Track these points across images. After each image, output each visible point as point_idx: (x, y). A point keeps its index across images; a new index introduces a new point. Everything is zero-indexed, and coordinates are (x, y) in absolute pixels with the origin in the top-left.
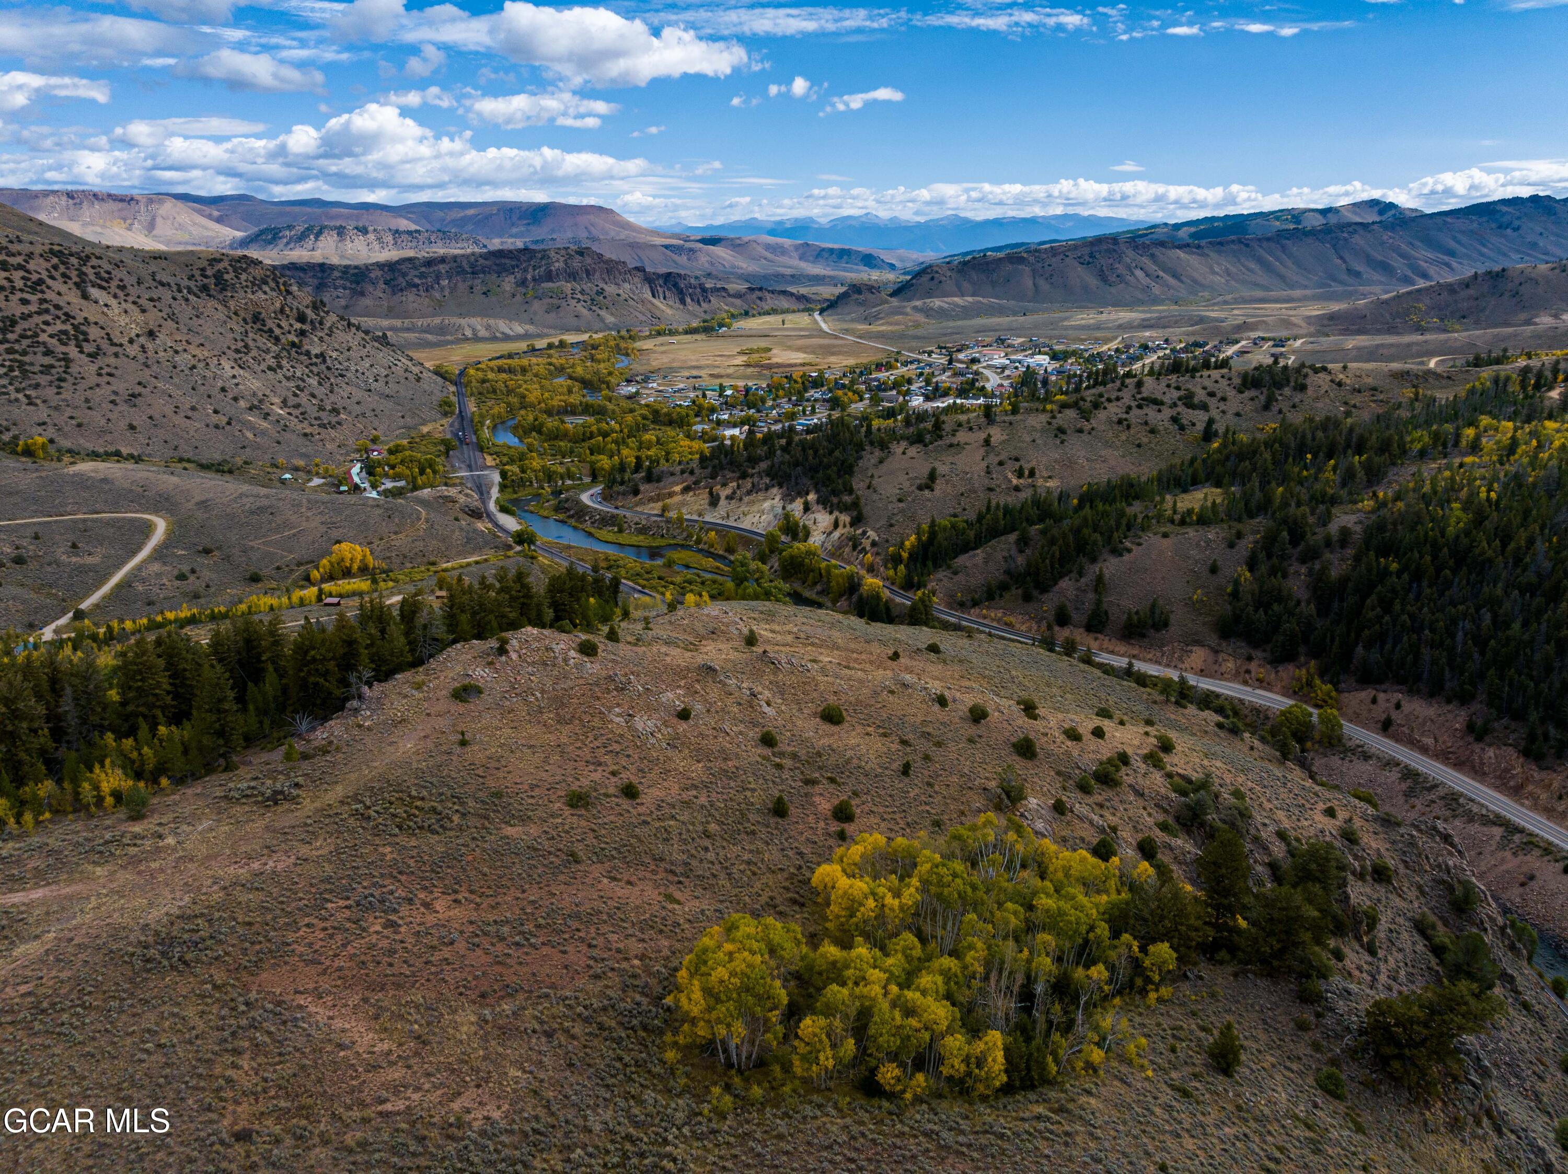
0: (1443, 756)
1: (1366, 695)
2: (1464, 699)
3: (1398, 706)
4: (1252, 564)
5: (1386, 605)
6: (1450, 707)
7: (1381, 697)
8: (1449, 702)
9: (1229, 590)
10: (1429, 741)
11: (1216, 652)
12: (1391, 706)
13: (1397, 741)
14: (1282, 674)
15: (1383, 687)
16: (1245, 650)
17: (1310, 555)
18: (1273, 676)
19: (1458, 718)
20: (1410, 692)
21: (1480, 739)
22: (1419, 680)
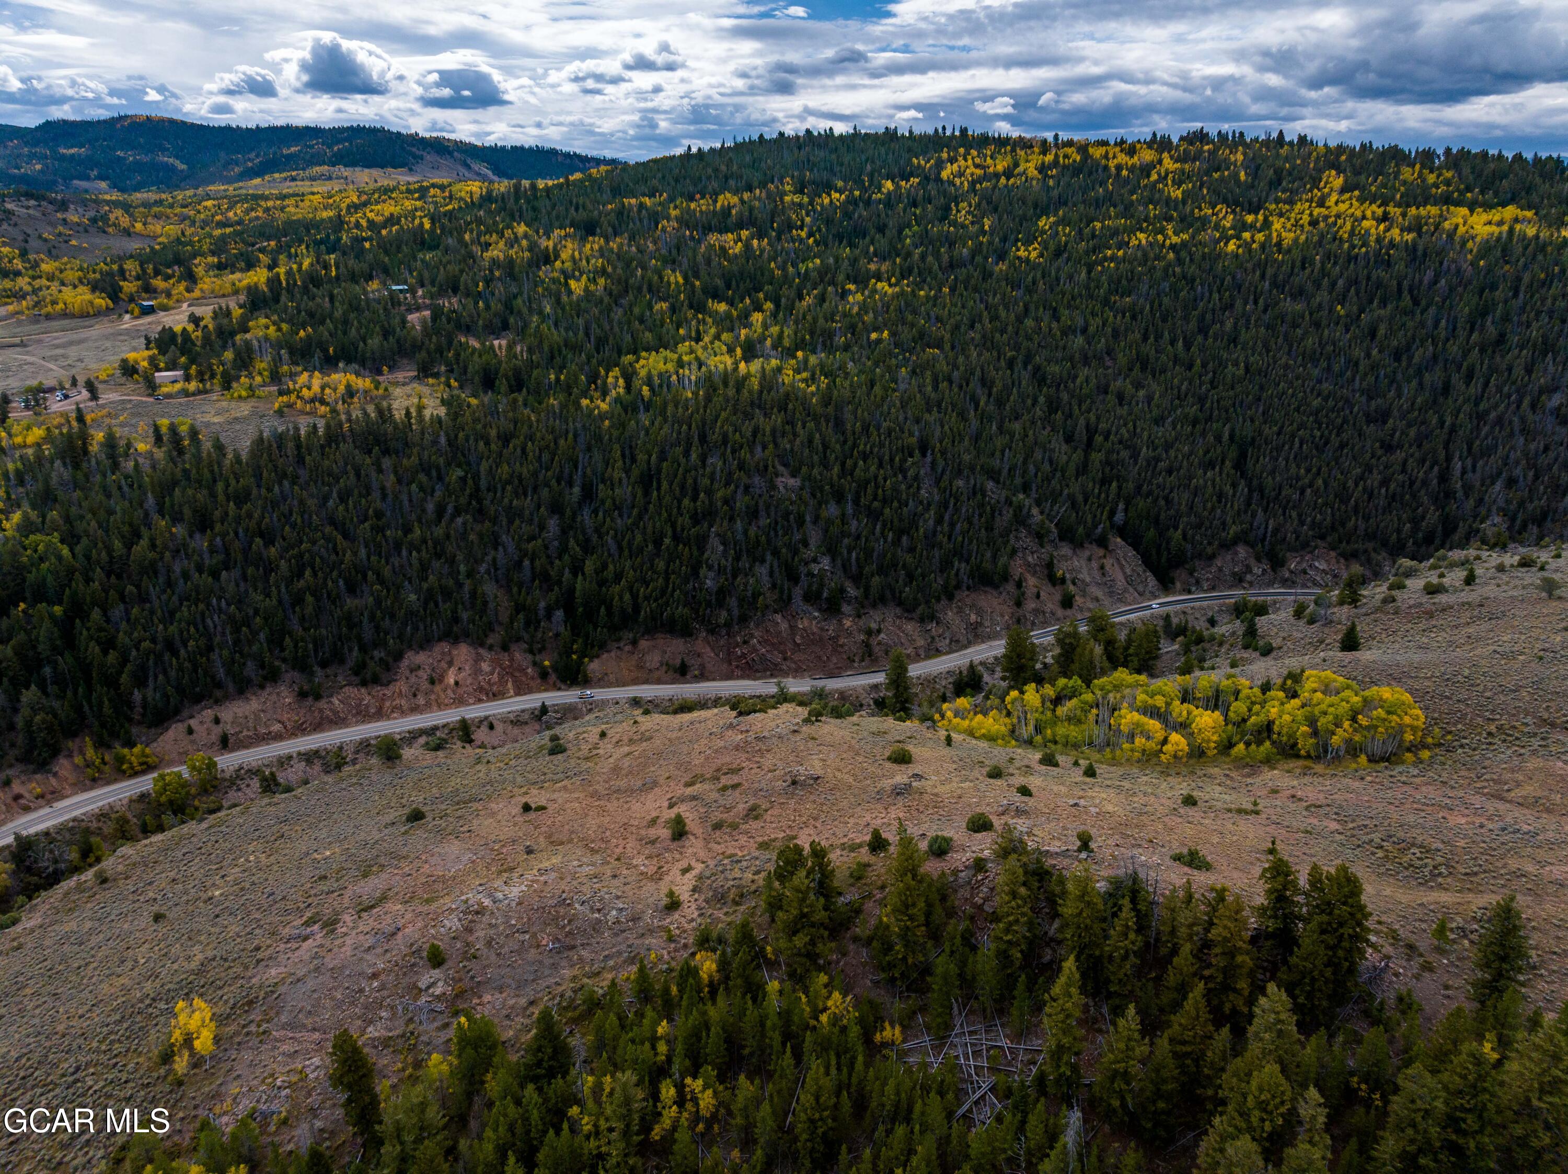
0: (300, 730)
1: (174, 732)
2: (272, 677)
3: (217, 721)
5: (108, 644)
6: (269, 689)
7: (193, 722)
8: (262, 687)
10: (277, 727)
12: (210, 724)
13: (246, 747)
14: (63, 772)
15: (185, 713)
18: (53, 781)
19: (284, 695)
20: (217, 702)
21: (318, 697)
22: (219, 685)
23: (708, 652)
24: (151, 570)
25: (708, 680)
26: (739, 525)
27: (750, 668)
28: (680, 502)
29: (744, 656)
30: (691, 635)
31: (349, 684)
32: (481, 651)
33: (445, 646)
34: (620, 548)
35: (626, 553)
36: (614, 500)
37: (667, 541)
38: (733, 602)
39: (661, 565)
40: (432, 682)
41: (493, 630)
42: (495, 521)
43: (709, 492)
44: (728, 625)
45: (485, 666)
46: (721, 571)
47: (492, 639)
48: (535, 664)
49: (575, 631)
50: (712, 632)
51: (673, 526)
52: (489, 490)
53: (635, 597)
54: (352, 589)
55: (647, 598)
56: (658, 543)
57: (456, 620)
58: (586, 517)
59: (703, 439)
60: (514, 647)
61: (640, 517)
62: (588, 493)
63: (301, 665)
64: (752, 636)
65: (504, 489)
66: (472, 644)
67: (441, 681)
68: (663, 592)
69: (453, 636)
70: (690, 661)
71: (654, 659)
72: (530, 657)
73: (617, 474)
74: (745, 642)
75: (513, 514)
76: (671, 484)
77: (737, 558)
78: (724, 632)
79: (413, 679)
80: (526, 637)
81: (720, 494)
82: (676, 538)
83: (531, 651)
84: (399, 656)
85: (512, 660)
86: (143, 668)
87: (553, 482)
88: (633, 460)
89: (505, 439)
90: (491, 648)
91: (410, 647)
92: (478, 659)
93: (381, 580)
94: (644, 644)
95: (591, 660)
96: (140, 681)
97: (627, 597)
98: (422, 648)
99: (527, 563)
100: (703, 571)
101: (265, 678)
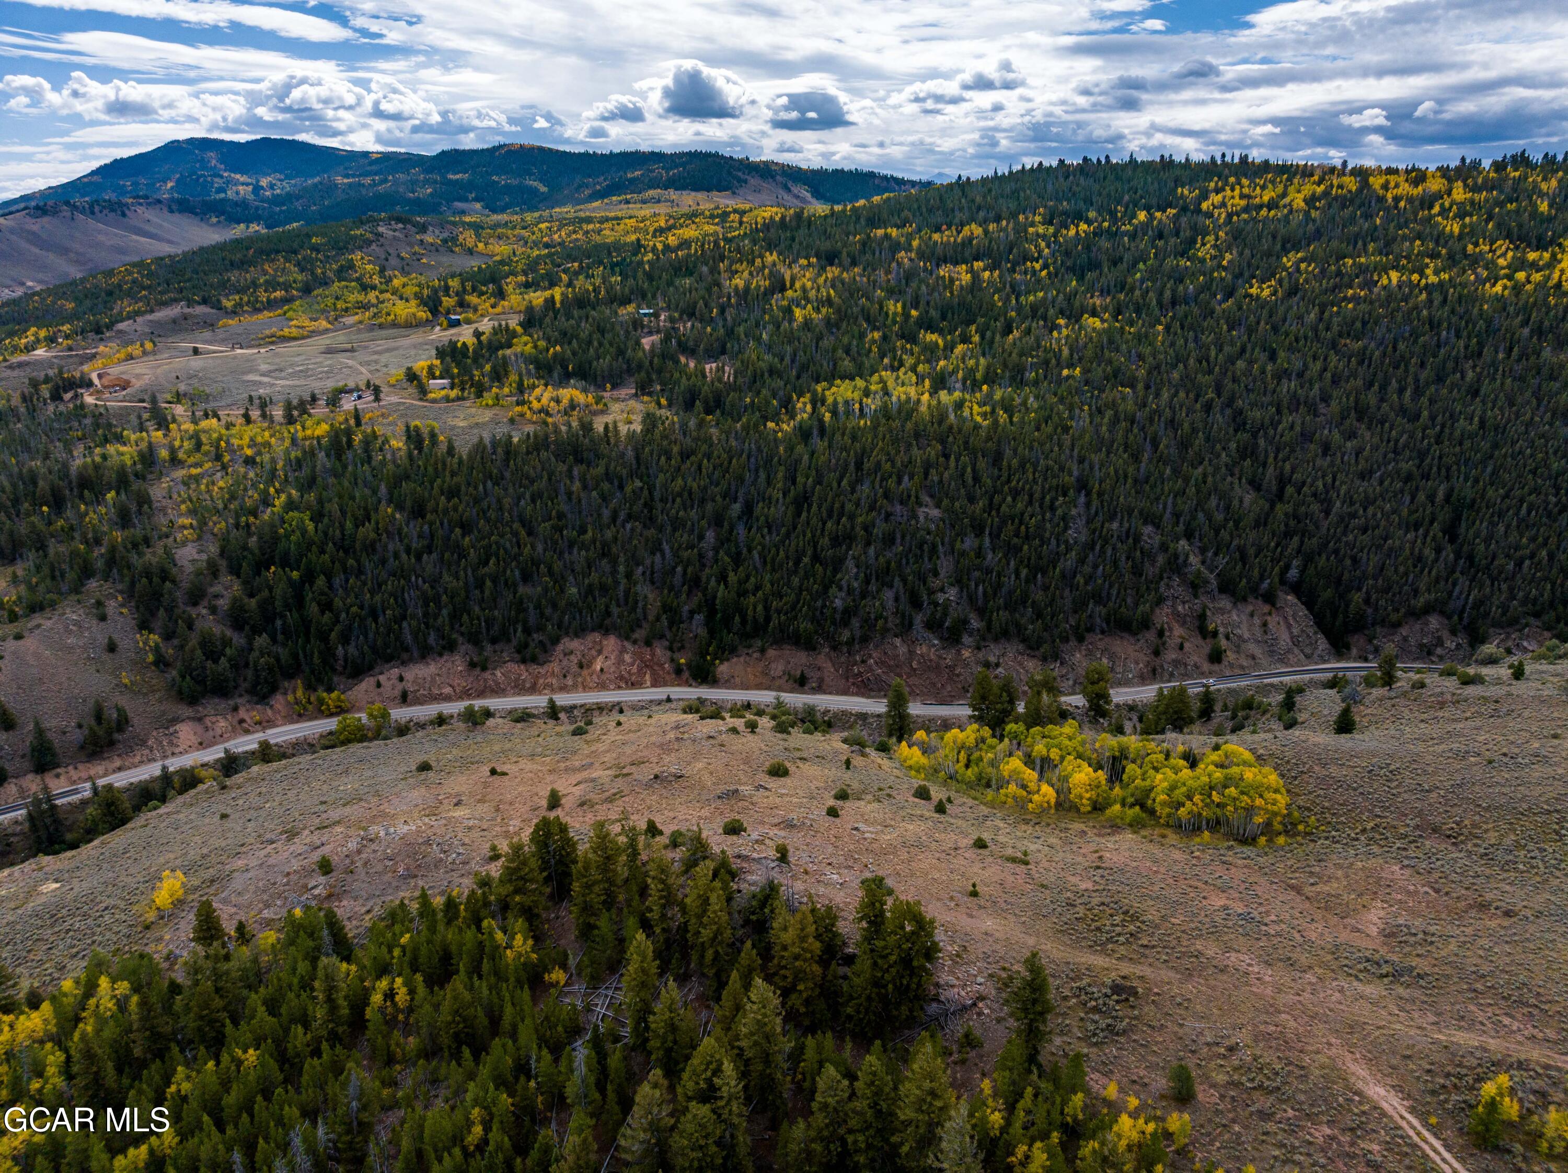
0: (466, 694)
1: (366, 684)
2: (450, 647)
3: (401, 679)
5: (326, 606)
6: (445, 657)
7: (382, 678)
8: (441, 655)
9: (151, 658)
10: (447, 690)
11: (200, 720)
12: (395, 681)
13: (421, 704)
14: (278, 706)
15: (377, 670)
16: (223, 705)
18: (269, 712)
19: (457, 663)
20: (404, 663)
21: (484, 669)
22: (407, 649)
23: (828, 667)
24: (370, 548)
25: (825, 693)
26: (872, 551)
27: (866, 686)
28: (824, 524)
29: (860, 674)
30: (814, 649)
31: (512, 660)
32: (626, 643)
33: (597, 636)
34: (765, 563)
35: (769, 567)
36: (767, 517)
37: (806, 560)
38: (855, 623)
39: (796, 581)
40: (581, 666)
41: (640, 627)
42: (661, 529)
43: (852, 517)
44: (850, 642)
45: (627, 658)
46: (850, 591)
47: (639, 634)
48: (672, 660)
49: (712, 633)
50: (834, 648)
51: (815, 547)
52: (661, 500)
53: (767, 608)
54: (526, 578)
55: (779, 612)
56: (798, 562)
57: (608, 613)
58: (741, 530)
59: (859, 466)
60: (656, 643)
61: (788, 535)
62: (748, 509)
63: (474, 639)
64: (870, 656)
65: (674, 501)
66: (620, 636)
67: (589, 667)
68: (793, 608)
69: (605, 629)
70: (809, 673)
71: (778, 668)
72: (669, 653)
73: (778, 495)
74: (863, 662)
75: (677, 524)
76: (820, 507)
77: (867, 581)
78: (845, 649)
79: (565, 662)
80: (669, 635)
81: (860, 520)
82: (816, 558)
83: (671, 649)
84: (556, 641)
85: (653, 655)
86: (350, 628)
87: (718, 498)
88: (794, 482)
89: (685, 455)
90: (635, 642)
91: (567, 634)
92: (623, 650)
93: (551, 573)
94: (771, 653)
95: (721, 663)
96: (345, 639)
97: (760, 608)
98: (577, 635)
99: (679, 569)
100: (833, 590)
101: (444, 648)
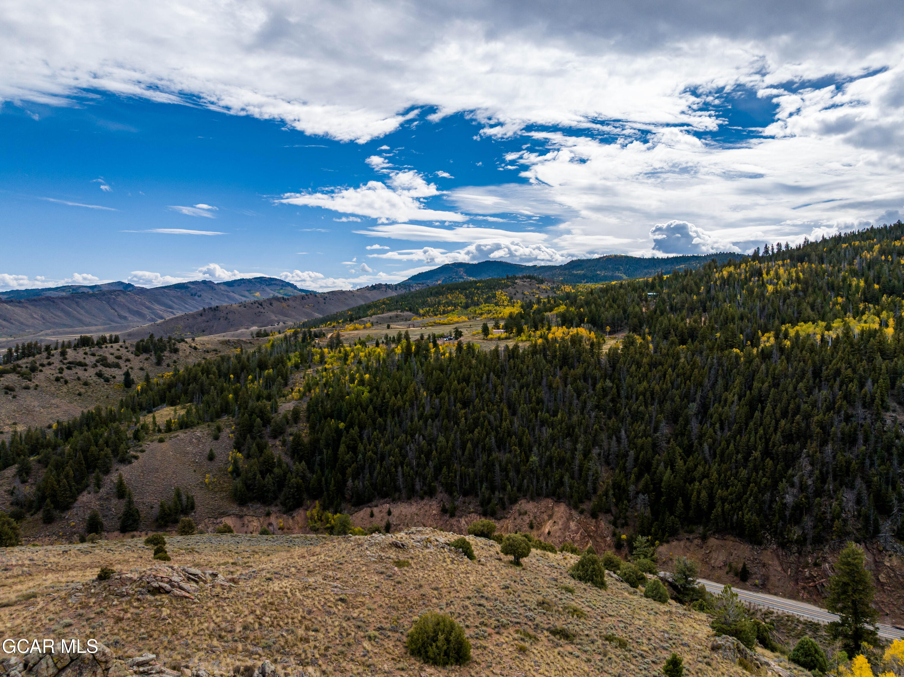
1: (364, 512)
2: (431, 493)
3: (389, 513)
4: (238, 447)
5: (353, 449)
6: (425, 501)
7: (376, 510)
8: (422, 498)
9: (230, 469)
11: (241, 517)
12: (384, 514)
14: (298, 518)
15: (374, 503)
16: (263, 509)
17: (277, 433)
18: (291, 521)
19: (433, 507)
20: (394, 501)
21: (452, 515)
22: (397, 489)
23: (775, 566)
24: (396, 412)
25: (769, 592)
26: (829, 448)
27: (819, 594)
28: (777, 422)
29: (812, 578)
30: (760, 543)
31: (475, 512)
32: (573, 512)
33: (550, 502)
34: (714, 456)
35: (718, 459)
36: (720, 415)
37: (756, 454)
38: (808, 521)
39: (744, 473)
40: (531, 527)
41: (590, 500)
42: (622, 420)
43: (807, 417)
44: (802, 542)
45: (573, 525)
46: (803, 488)
47: (587, 506)
48: (614, 535)
49: (655, 513)
50: (784, 545)
51: (767, 441)
52: (627, 398)
53: (711, 496)
54: (501, 444)
55: (723, 500)
56: (748, 454)
57: (561, 483)
58: (694, 425)
59: (817, 374)
60: (601, 516)
61: (740, 431)
62: (704, 409)
63: (449, 490)
64: (825, 560)
65: (637, 399)
66: (569, 505)
67: (538, 529)
68: (739, 497)
69: (558, 498)
70: (753, 569)
71: (719, 558)
72: (612, 527)
73: (732, 396)
74: (816, 565)
75: (636, 416)
76: (774, 407)
77: (823, 479)
78: (795, 549)
79: (519, 521)
80: (613, 509)
81: (816, 418)
82: (767, 453)
83: (614, 524)
84: (514, 501)
85: (597, 527)
86: (363, 468)
87: (677, 399)
88: (750, 388)
89: (653, 365)
90: (582, 512)
91: (525, 496)
92: (570, 518)
93: (520, 444)
94: (713, 541)
95: (661, 544)
96: (356, 476)
97: (704, 494)
98: (532, 499)
99: (632, 453)
100: (783, 485)
101: (425, 493)
